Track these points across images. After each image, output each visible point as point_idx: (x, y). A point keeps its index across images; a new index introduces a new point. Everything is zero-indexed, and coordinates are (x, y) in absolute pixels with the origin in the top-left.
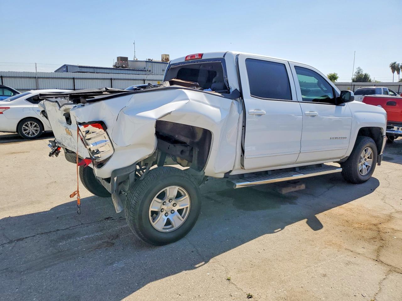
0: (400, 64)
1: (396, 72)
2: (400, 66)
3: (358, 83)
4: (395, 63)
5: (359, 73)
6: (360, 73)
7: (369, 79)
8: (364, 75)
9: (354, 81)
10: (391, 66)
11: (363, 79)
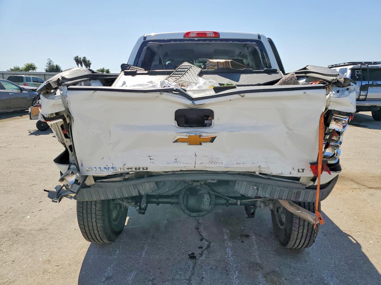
0: (82, 58)
1: (79, 65)
2: (81, 60)
3: (52, 73)
4: (77, 57)
5: (50, 64)
6: (52, 64)
7: (61, 70)
8: (55, 66)
9: (47, 71)
10: (75, 59)
11: (56, 70)
